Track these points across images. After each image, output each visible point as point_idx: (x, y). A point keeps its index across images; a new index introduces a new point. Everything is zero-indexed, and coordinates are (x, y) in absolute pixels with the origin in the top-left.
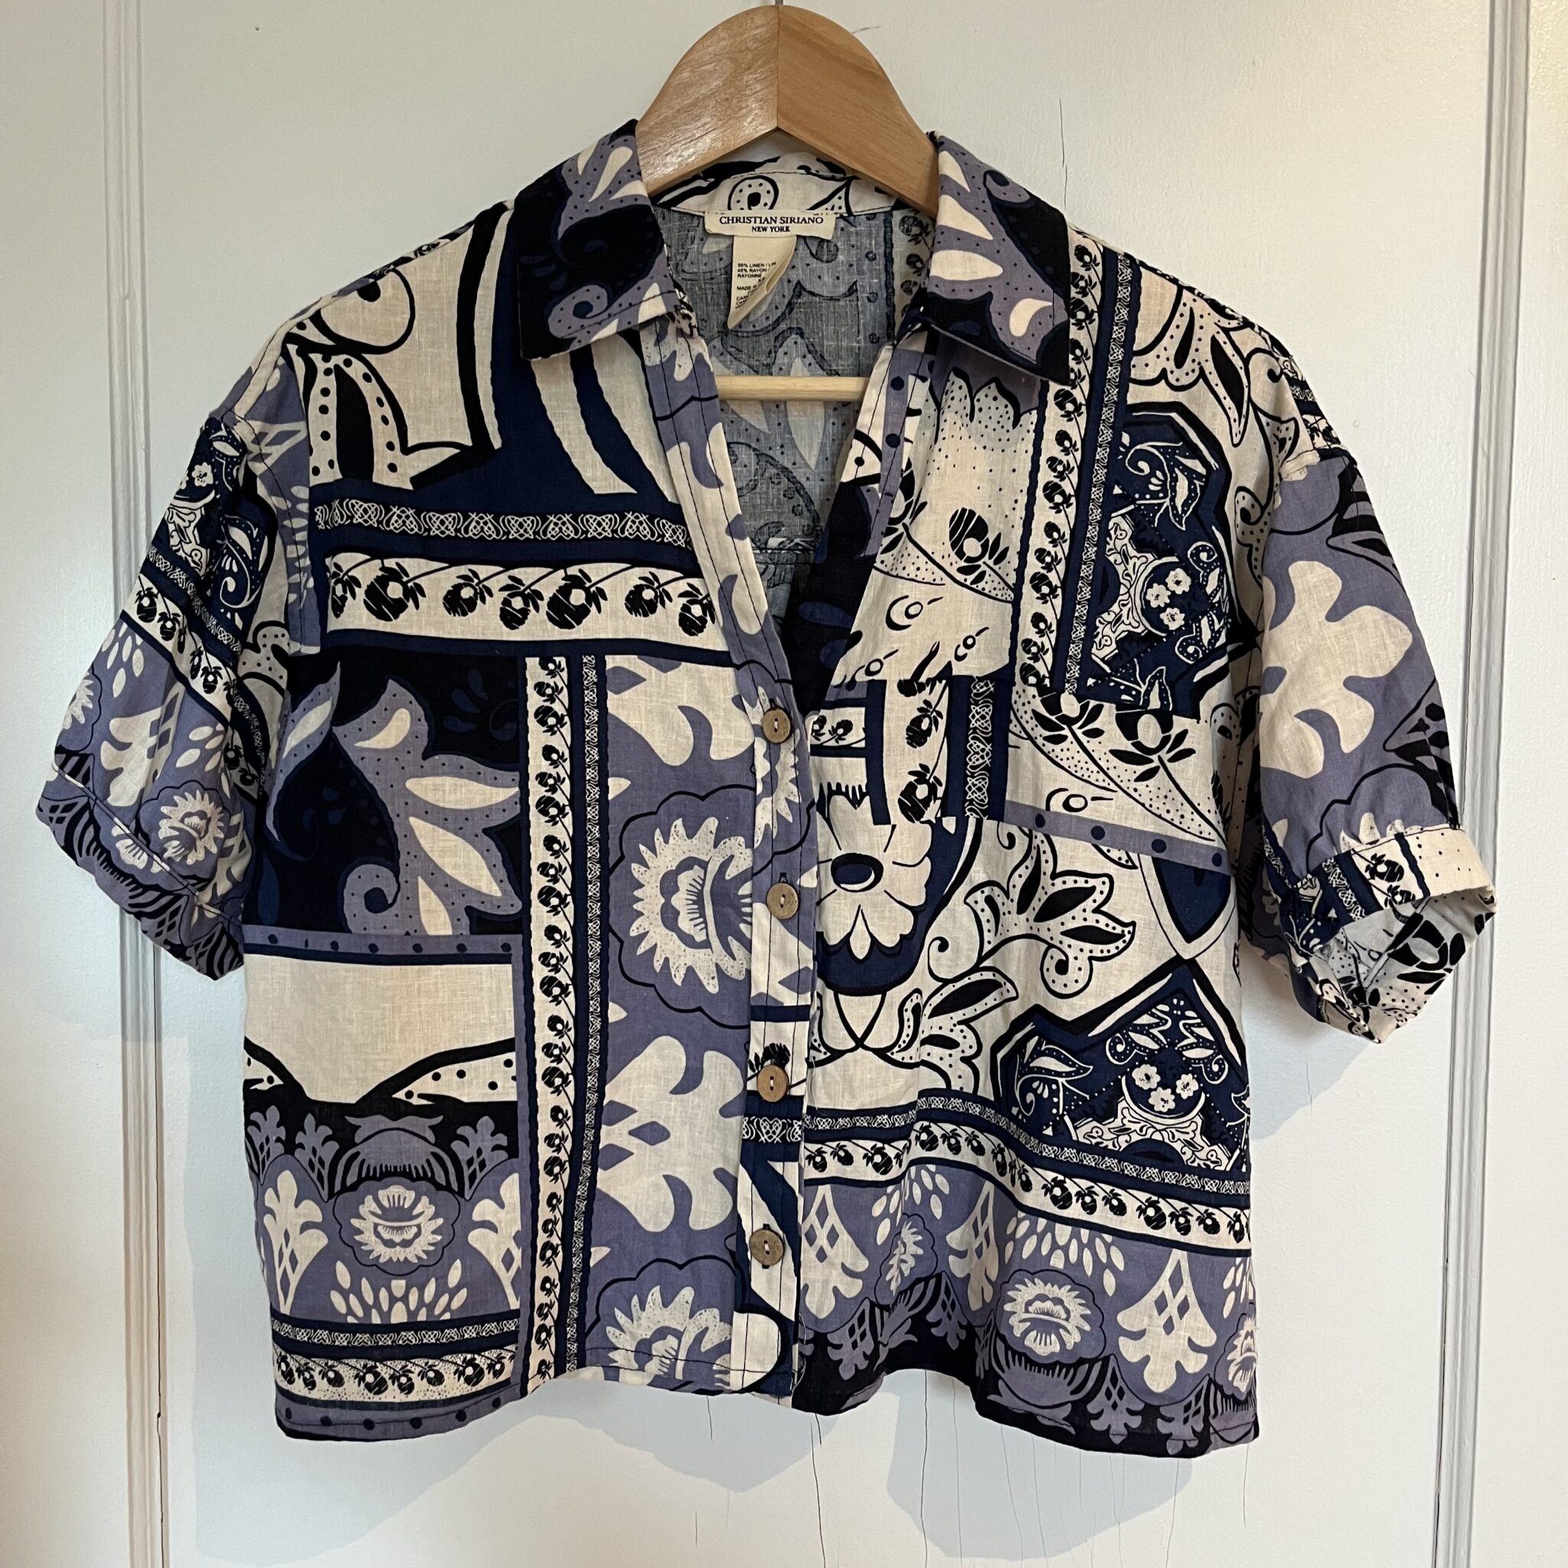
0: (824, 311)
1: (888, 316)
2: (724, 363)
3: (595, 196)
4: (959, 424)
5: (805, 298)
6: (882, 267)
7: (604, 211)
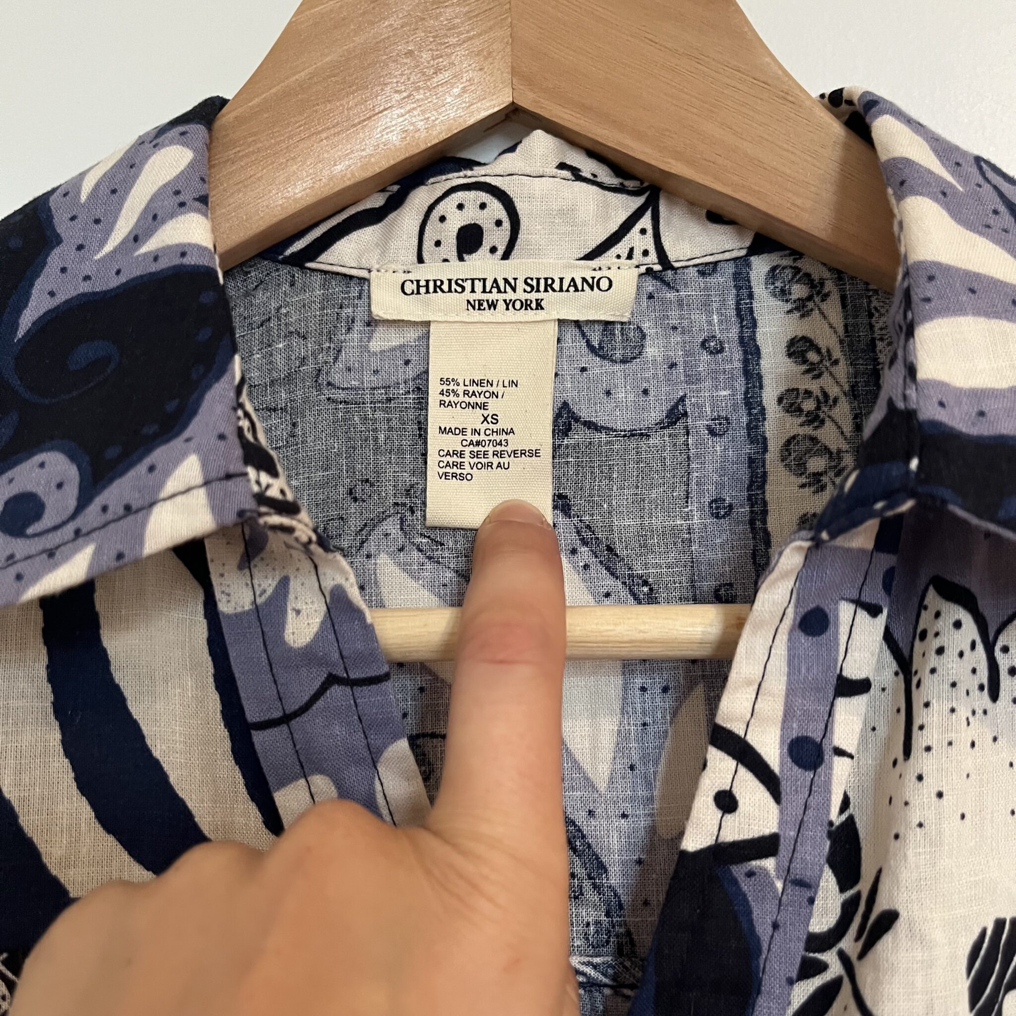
0: (615, 460)
1: (751, 461)
2: (405, 567)
3: (109, 248)
4: (963, 712)
5: (579, 436)
6: (738, 365)
7: (123, 279)
